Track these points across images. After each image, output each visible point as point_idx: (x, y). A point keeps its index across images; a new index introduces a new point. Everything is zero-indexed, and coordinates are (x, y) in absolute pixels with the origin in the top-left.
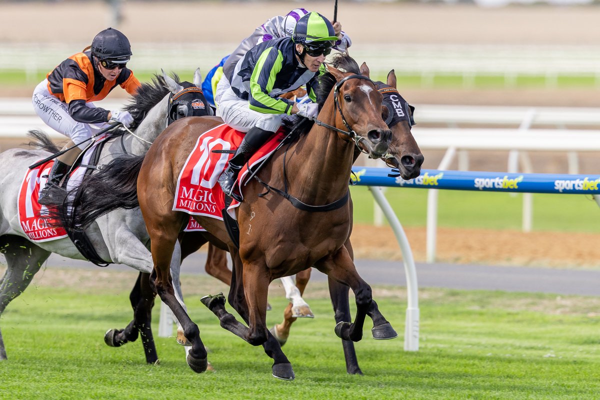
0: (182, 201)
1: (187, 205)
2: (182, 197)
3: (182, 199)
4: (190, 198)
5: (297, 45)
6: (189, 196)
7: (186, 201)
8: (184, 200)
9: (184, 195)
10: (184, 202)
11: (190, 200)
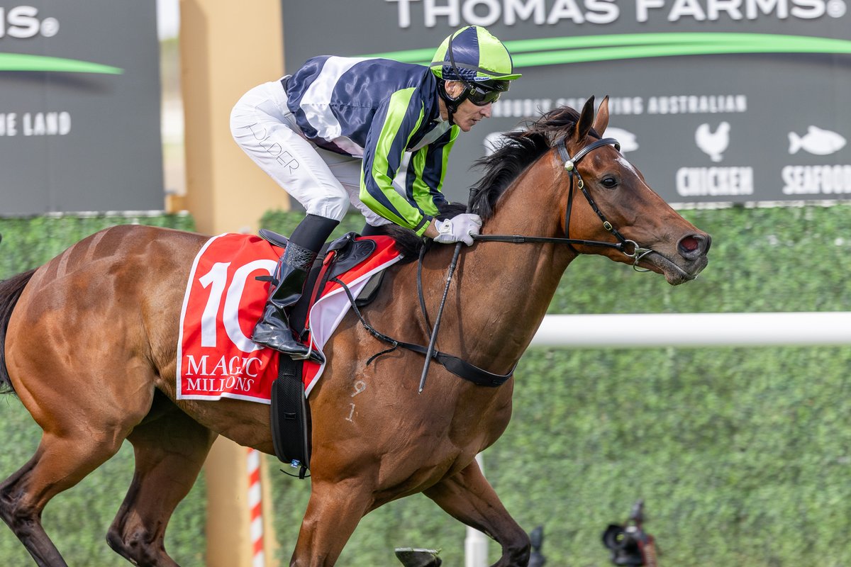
0: (190, 380)
1: (202, 387)
2: (189, 373)
3: (189, 376)
4: (204, 373)
5: (448, 82)
6: (200, 371)
7: (198, 380)
8: (194, 378)
9: (192, 371)
10: (194, 382)
11: (205, 377)
